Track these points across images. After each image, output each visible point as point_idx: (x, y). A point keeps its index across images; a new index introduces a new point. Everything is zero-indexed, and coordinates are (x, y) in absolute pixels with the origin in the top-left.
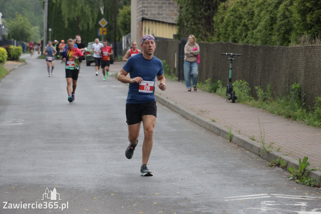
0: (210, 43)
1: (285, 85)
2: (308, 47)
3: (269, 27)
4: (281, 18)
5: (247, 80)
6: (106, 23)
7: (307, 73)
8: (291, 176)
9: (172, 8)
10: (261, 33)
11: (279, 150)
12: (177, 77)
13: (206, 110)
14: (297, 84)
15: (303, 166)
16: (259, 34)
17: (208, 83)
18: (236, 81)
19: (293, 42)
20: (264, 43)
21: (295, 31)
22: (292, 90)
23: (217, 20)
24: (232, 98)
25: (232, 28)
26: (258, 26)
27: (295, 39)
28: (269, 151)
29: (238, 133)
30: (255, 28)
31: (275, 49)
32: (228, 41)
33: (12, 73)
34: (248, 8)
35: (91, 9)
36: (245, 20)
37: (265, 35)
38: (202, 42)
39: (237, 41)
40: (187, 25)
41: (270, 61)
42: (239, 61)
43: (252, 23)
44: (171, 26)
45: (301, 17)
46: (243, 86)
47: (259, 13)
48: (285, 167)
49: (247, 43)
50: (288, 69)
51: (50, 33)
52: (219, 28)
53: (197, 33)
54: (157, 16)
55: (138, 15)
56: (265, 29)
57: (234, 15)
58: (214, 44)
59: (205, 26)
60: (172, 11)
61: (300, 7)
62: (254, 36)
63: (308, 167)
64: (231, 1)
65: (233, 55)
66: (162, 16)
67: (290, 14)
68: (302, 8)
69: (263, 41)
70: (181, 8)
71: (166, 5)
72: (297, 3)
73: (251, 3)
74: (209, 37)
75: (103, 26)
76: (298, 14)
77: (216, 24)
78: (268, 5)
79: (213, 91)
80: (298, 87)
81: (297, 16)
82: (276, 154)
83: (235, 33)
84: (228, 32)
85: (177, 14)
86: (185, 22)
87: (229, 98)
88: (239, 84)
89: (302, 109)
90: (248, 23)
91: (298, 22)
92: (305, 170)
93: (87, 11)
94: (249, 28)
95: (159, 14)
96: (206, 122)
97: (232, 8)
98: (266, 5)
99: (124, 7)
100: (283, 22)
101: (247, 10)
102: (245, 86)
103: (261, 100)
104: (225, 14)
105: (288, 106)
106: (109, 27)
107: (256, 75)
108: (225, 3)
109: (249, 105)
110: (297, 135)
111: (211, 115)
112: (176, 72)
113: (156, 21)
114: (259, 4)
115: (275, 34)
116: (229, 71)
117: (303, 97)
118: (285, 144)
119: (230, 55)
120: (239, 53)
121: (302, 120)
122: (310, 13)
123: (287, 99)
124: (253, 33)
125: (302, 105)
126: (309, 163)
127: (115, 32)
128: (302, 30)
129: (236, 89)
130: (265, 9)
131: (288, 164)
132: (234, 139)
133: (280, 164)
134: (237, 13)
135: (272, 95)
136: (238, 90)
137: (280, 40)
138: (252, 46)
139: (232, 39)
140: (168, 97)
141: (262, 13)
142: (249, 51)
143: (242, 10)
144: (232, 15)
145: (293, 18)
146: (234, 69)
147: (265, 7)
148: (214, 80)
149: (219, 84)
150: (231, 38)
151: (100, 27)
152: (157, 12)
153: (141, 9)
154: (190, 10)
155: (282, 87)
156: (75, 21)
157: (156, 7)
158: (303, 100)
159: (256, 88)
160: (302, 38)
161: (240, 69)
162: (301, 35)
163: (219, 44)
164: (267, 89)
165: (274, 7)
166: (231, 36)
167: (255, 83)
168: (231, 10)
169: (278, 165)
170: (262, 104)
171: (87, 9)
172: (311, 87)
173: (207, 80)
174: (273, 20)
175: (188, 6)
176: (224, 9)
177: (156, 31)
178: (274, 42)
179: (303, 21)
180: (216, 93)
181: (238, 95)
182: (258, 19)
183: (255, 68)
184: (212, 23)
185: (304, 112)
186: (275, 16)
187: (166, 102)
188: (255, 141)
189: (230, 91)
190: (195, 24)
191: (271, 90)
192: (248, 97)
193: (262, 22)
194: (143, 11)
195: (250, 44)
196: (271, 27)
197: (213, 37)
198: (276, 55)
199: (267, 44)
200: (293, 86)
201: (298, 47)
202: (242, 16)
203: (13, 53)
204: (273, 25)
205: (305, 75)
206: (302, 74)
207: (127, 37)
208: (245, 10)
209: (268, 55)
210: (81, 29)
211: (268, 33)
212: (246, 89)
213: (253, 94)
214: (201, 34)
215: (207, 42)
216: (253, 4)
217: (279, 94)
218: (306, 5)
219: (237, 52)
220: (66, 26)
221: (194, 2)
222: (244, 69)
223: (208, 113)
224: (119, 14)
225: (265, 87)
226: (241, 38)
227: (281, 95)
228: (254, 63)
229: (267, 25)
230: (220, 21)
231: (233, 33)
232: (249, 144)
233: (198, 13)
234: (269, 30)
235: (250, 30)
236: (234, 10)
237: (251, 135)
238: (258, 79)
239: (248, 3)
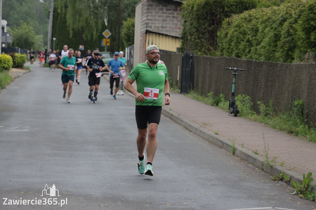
0: (213, 57)
1: (288, 101)
2: (312, 64)
3: (273, 43)
4: (285, 35)
5: (250, 95)
6: (110, 34)
7: (310, 90)
8: (295, 191)
9: (175, 22)
10: (264, 49)
11: (282, 164)
12: (180, 89)
13: (209, 122)
14: (300, 100)
15: (307, 181)
16: (263, 50)
17: (210, 96)
18: (239, 95)
19: (296, 60)
20: (268, 59)
21: (299, 48)
22: (295, 106)
23: (221, 35)
24: (235, 112)
25: (235, 43)
26: (262, 42)
27: (299, 56)
28: (272, 166)
29: (241, 146)
30: (259, 43)
31: (279, 66)
32: (232, 55)
33: (17, 80)
34: (253, 24)
35: (95, 20)
36: (249, 36)
37: (269, 52)
38: (205, 56)
39: (241, 57)
40: (191, 39)
41: (273, 77)
42: (242, 76)
43: (256, 39)
44: (174, 40)
45: (305, 35)
46: (245, 101)
47: (263, 30)
48: (288, 181)
49: (250, 58)
50: (291, 85)
51: (54, 42)
52: (223, 43)
53: (200, 47)
54: (161, 29)
55: (142, 27)
56: (268, 45)
57: (238, 31)
58: (217, 59)
59: (209, 41)
60: (177, 24)
61: (304, 25)
62: (258, 52)
63: (311, 182)
64: (235, 17)
65: (237, 70)
66: (165, 29)
67: (294, 32)
68: (307, 26)
69: (267, 57)
70: (185, 22)
71: (169, 19)
72: (302, 21)
73: (255, 19)
74: (212, 51)
75: (107, 37)
76: (302, 32)
77: (220, 39)
78: (272, 22)
79: (215, 104)
80: (301, 103)
81: (301, 34)
82: (280, 168)
83: (238, 48)
84: (231, 47)
85: (181, 28)
86: (189, 35)
87: (232, 112)
88: (242, 98)
89: (304, 125)
90: (252, 39)
91: (302, 40)
92: (308, 185)
93: (91, 22)
94: (253, 44)
95: (162, 27)
96: (209, 135)
97: (236, 23)
98: (271, 22)
99: (129, 19)
100: (287, 39)
101: (251, 26)
102: (247, 100)
103: (263, 115)
104: (229, 29)
105: (291, 122)
106: (112, 38)
107: (258, 90)
108: (230, 19)
109: (251, 119)
110: (299, 150)
111: (214, 128)
112: (178, 85)
113: (159, 34)
114: (263, 21)
115: (279, 51)
116: (232, 85)
117: (306, 113)
118: (287, 158)
119: (233, 69)
120: (242, 68)
121: (303, 136)
122: (315, 31)
123: (289, 114)
124: (256, 49)
125: (304, 122)
126: (313, 178)
127: (119, 44)
128: (306, 47)
129: (239, 104)
130: (270, 26)
131: (292, 179)
132: (237, 152)
133: (283, 178)
134: (241, 29)
135: (275, 110)
136: (240, 104)
137: (284, 56)
138: (255, 62)
139: (236, 54)
140: (171, 109)
141: (266, 29)
142: (253, 67)
143: (246, 26)
144: (235, 31)
145: (297, 36)
146: (237, 84)
147: (270, 24)
148: (216, 94)
149: (221, 97)
150: (234, 53)
151: (105, 38)
152: (160, 25)
153: (145, 22)
154: (195, 24)
155: (285, 103)
156: (79, 31)
157: (160, 20)
158: (305, 116)
159: (259, 103)
160: (306, 56)
161: (243, 84)
162: (305, 52)
163: (223, 59)
164: (269, 104)
165: (278, 24)
166: (234, 51)
167: (257, 98)
168: (235, 26)
169: (282, 179)
170: (264, 119)
171: (92, 20)
172: (314, 104)
173: (209, 93)
174: (277, 37)
175: (193, 20)
176: (228, 25)
177: (159, 44)
178: (277, 59)
179: (307, 39)
180: (218, 106)
181: (240, 109)
182: (262, 35)
183: (258, 84)
184: (215, 38)
185: (306, 128)
186: (279, 33)
187: (169, 113)
188: (258, 155)
189: (232, 105)
190: (198, 38)
191: (273, 105)
192: (250, 111)
193: (266, 38)
194: (147, 24)
195: (253, 60)
196: (275, 44)
197: (216, 52)
198: (279, 71)
199: (271, 60)
200: (296, 103)
201: (301, 65)
202: (246, 32)
203: (18, 60)
204: (277, 42)
205: (308, 92)
206: (305, 91)
207: (130, 49)
208: (249, 26)
209: (272, 71)
210: (85, 39)
211: (272, 49)
212: (248, 104)
213: (255, 109)
214: (204, 48)
215: (211, 56)
216: (257, 21)
217: (281, 110)
218: (311, 23)
219: (240, 67)
220: (71, 36)
221: (199, 17)
222: (247, 84)
223: (211, 126)
224: (123, 26)
225: (267, 102)
226: (245, 53)
227: (283, 111)
228: (257, 78)
229: (271, 41)
230: (224, 36)
231: (237, 49)
232: (252, 158)
233: (202, 28)
234: (273, 46)
235: (254, 46)
236: (238, 26)
237: (254, 149)
238: (261, 94)
239: (253, 19)
